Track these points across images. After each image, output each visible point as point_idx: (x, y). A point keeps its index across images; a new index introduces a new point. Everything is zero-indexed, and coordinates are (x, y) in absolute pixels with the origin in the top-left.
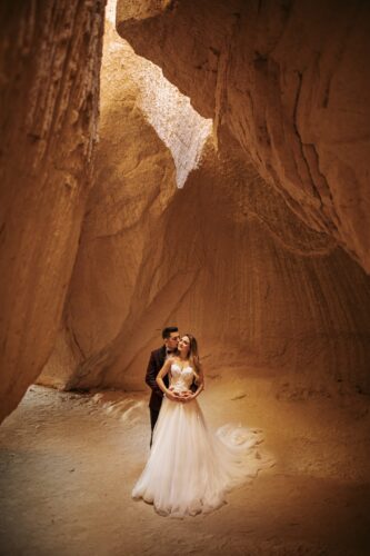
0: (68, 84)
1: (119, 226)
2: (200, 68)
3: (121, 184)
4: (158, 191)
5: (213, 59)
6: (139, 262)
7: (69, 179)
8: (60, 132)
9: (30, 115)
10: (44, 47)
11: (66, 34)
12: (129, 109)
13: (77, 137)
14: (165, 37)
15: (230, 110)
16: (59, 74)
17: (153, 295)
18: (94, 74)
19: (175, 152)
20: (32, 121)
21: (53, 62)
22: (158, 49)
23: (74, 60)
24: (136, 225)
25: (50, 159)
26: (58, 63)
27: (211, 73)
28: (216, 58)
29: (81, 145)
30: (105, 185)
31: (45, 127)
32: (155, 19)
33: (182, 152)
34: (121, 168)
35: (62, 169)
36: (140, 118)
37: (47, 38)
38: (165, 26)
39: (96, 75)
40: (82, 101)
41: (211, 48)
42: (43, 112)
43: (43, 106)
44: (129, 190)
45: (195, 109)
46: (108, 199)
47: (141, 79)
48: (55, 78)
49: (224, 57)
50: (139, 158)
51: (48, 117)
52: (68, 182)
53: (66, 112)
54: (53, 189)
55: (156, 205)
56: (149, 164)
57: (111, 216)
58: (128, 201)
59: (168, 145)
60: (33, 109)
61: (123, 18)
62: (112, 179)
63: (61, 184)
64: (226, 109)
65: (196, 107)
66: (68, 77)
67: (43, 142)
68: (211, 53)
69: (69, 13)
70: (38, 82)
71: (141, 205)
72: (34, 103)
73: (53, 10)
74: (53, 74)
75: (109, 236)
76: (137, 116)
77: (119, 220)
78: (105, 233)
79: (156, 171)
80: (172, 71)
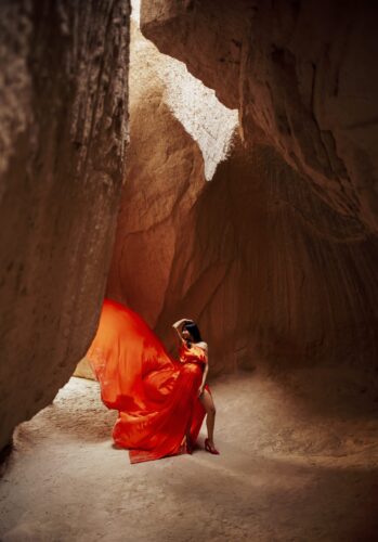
0: (102, 95)
1: (150, 221)
2: (222, 60)
3: (151, 180)
4: (187, 185)
5: (235, 51)
6: (172, 257)
7: (106, 178)
8: (98, 137)
9: (74, 126)
10: (82, 66)
11: (100, 51)
12: (155, 106)
13: (112, 140)
14: (187, 33)
15: (253, 101)
16: (95, 87)
17: (186, 287)
18: (123, 82)
19: (203, 146)
20: (75, 130)
21: (89, 78)
22: (181, 46)
23: (107, 73)
24: (166, 220)
25: (90, 161)
26: (93, 78)
27: (234, 65)
28: (237, 49)
29: (115, 148)
30: (136, 182)
31: (86, 134)
32: (177, 19)
33: (210, 144)
34: (151, 164)
35: (100, 170)
36: (167, 113)
37: (84, 59)
38: (187, 24)
39: (125, 82)
40: (114, 108)
41: (233, 40)
42: (83, 121)
43: (83, 117)
44: (159, 185)
45: (220, 101)
46: (139, 195)
48: (92, 92)
49: (245, 48)
50: (168, 154)
51: (88, 125)
52: (106, 181)
53: (101, 119)
54: (93, 187)
55: (185, 199)
56: (178, 158)
57: (143, 212)
58: (159, 196)
59: (195, 139)
60: (76, 121)
61: (147, 20)
62: (143, 175)
63: (100, 183)
64: (249, 100)
65: (222, 99)
66: (102, 88)
67: (84, 147)
68: (233, 45)
69: (100, 33)
70: (78, 97)
71: (171, 200)
72: (76, 115)
73: (88, 33)
74: (90, 88)
75: (142, 232)
76: (164, 113)
77: (150, 216)
78: (137, 228)
79: (185, 166)
80: (196, 66)
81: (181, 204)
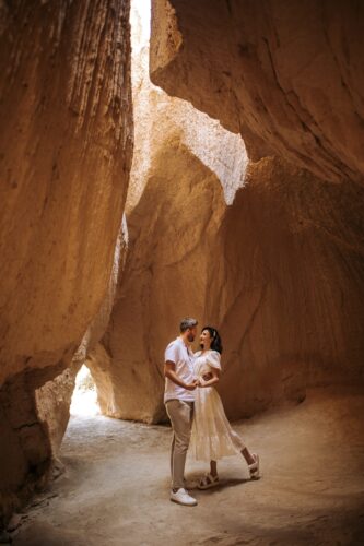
0: (98, 87)
1: (182, 252)
2: (219, 91)
3: (178, 213)
4: (211, 212)
5: (227, 80)
6: (205, 283)
7: (106, 152)
8: (95, 117)
10: (76, 58)
12: (176, 148)
13: (109, 123)
14: (186, 74)
16: (90, 79)
17: (222, 314)
19: (220, 174)
21: (84, 70)
22: (184, 85)
23: (101, 73)
24: (196, 248)
25: (88, 133)
26: (89, 72)
27: (229, 93)
28: (229, 78)
29: (113, 130)
30: (167, 217)
31: (82, 108)
32: (175, 62)
33: (227, 174)
34: (177, 199)
36: (186, 152)
37: (78, 55)
38: (184, 65)
40: (110, 100)
41: (224, 72)
43: (78, 94)
44: (187, 216)
46: (171, 229)
47: (183, 122)
48: (87, 80)
50: (191, 187)
51: (84, 103)
52: (105, 154)
53: (98, 105)
55: (211, 225)
56: (199, 189)
57: (175, 244)
58: (187, 226)
59: (212, 169)
60: (71, 93)
61: (154, 70)
62: (171, 210)
63: (100, 155)
65: (226, 126)
66: (97, 82)
67: (81, 118)
68: (224, 76)
69: (94, 44)
71: (198, 228)
72: (71, 90)
73: (82, 40)
74: (85, 77)
75: (176, 264)
76: (184, 151)
77: (181, 247)
78: (172, 260)
79: (207, 195)
80: (199, 101)
81: (207, 230)
